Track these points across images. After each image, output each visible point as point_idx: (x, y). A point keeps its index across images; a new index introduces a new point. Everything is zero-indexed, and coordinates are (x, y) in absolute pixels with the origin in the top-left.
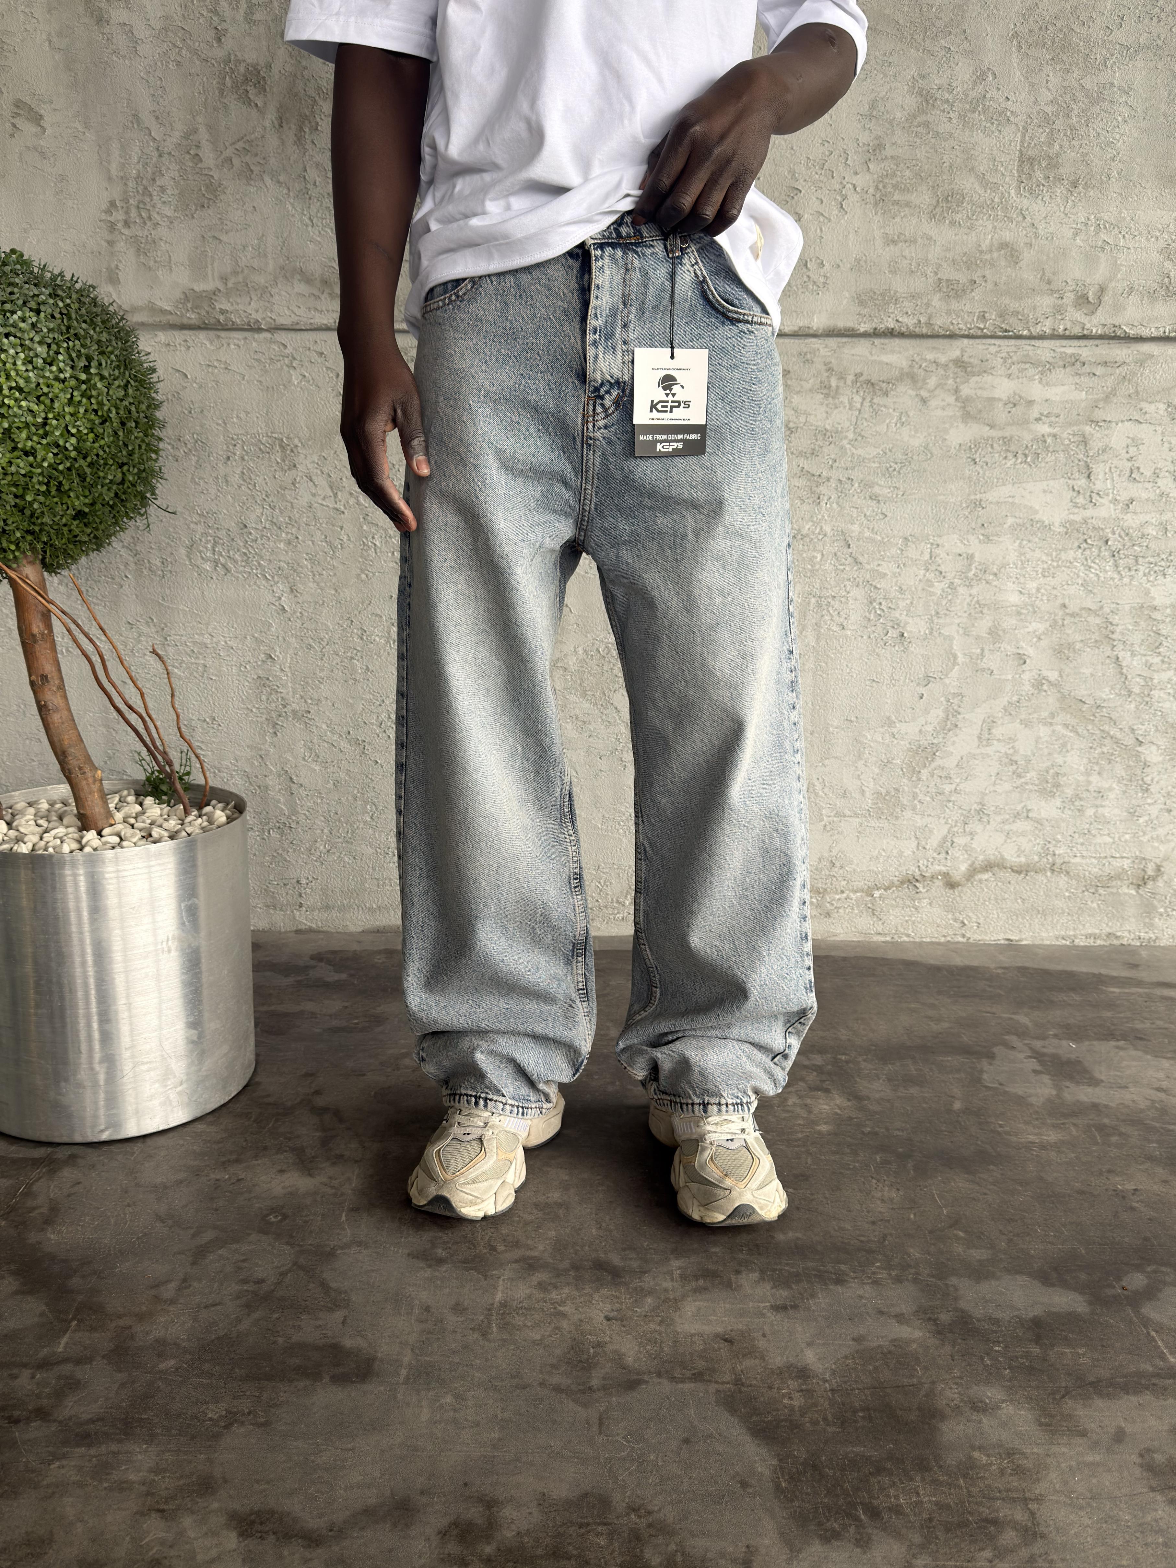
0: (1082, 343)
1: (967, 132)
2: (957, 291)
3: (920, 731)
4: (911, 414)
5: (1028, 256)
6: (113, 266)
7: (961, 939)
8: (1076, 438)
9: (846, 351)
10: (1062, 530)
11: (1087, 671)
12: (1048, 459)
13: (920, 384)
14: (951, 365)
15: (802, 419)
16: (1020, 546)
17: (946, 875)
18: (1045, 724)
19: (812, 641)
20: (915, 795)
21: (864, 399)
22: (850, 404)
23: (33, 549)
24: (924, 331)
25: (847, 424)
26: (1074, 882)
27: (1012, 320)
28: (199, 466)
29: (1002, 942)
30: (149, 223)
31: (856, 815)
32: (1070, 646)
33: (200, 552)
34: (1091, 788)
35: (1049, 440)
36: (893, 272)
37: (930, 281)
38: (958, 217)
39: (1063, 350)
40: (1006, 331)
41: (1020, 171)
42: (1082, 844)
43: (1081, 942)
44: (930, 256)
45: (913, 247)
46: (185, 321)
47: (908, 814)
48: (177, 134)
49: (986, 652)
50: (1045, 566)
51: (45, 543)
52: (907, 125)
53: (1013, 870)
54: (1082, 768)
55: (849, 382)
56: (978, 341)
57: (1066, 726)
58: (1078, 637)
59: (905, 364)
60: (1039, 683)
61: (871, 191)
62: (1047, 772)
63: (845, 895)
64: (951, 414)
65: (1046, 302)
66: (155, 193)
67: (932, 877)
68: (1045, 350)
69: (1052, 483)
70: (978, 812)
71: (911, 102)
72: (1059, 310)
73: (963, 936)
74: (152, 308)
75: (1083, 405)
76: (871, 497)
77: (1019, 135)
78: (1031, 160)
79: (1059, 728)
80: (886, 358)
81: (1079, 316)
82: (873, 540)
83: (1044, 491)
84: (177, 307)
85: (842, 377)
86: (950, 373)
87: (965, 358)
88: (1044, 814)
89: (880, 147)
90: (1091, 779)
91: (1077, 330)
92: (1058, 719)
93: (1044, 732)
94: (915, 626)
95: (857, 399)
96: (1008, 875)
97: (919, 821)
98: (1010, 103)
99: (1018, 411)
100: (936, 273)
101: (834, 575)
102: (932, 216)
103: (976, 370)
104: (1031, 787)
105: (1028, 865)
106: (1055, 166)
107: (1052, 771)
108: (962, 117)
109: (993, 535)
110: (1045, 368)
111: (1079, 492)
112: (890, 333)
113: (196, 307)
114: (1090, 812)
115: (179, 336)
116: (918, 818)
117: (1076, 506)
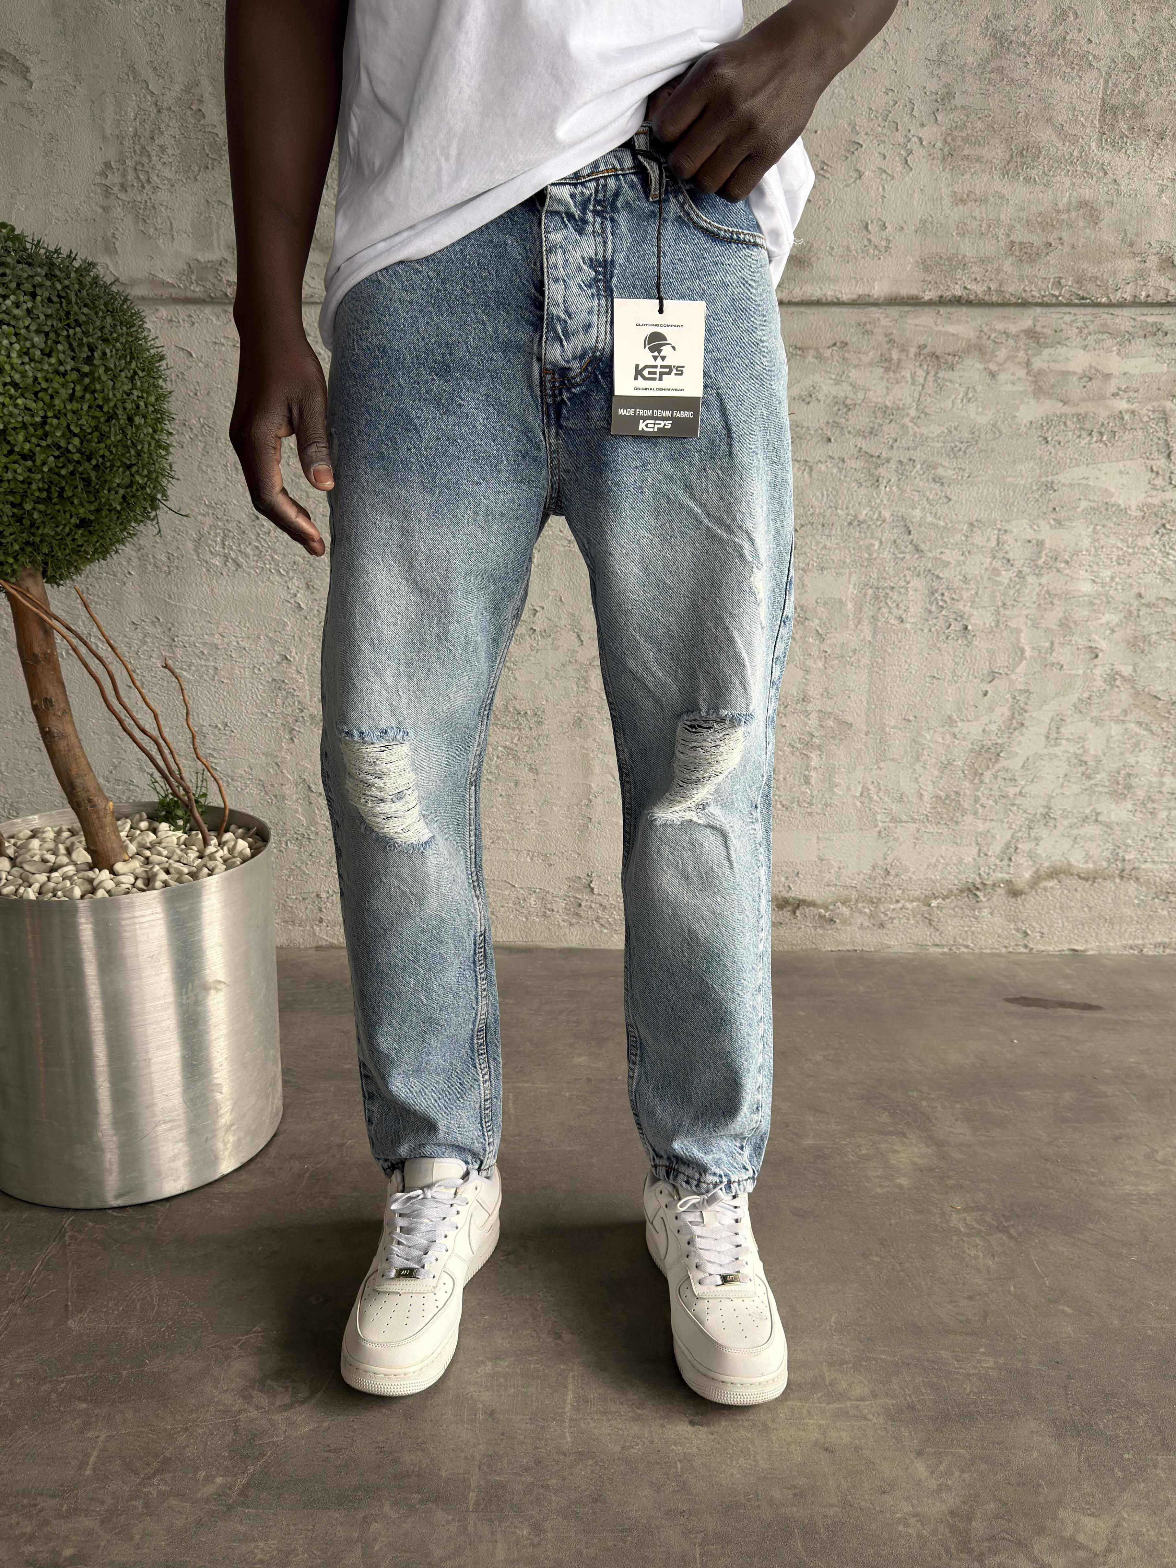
0: (1165, 310)
1: (1045, 78)
2: (1031, 255)
3: (984, 731)
4: (979, 388)
5: (1108, 216)
6: (109, 235)
7: (1023, 950)
8: (1157, 415)
9: (909, 321)
10: (1139, 514)
11: (1162, 665)
12: (1125, 438)
13: (988, 357)
14: (1022, 335)
15: (861, 395)
16: (1094, 531)
17: (1009, 882)
18: (1118, 721)
19: (867, 634)
20: (977, 800)
21: (928, 373)
22: (913, 378)
23: (33, 562)
24: (994, 298)
25: (909, 400)
26: (1144, 889)
27: (1090, 286)
28: (206, 452)
29: (1067, 952)
30: (147, 187)
31: (914, 820)
32: (1145, 638)
33: (209, 545)
34: (1164, 790)
35: (1127, 417)
36: (962, 235)
37: (1002, 243)
38: (1034, 173)
39: (1143, 318)
40: (1083, 298)
41: (1102, 121)
42: (1153, 849)
43: (1149, 951)
44: (1002, 217)
45: (983, 207)
46: (189, 294)
47: (969, 818)
48: (177, 87)
49: (1056, 645)
50: (1120, 553)
51: (45, 554)
52: (979, 71)
53: (1079, 877)
54: (1155, 769)
55: (912, 355)
56: (1052, 309)
57: (1140, 724)
58: (1154, 629)
59: (972, 335)
60: (1112, 678)
61: (939, 144)
62: (1119, 773)
63: (900, 905)
64: (1021, 389)
65: (1127, 266)
66: (153, 153)
67: (994, 885)
68: (1123, 319)
69: (1128, 463)
70: (1045, 816)
71: (984, 45)
72: (1141, 275)
73: (1026, 946)
74: (153, 281)
75: (1164, 378)
76: (934, 480)
77: (1102, 81)
78: (1115, 109)
79: (1132, 726)
80: (950, 329)
81: (1163, 281)
82: (935, 526)
83: (1121, 472)
84: (180, 279)
85: (903, 350)
86: (1021, 344)
87: (1038, 329)
88: (1113, 818)
89: (949, 95)
90: (1164, 780)
91: (1160, 297)
92: (1130, 717)
93: (1116, 730)
94: (980, 619)
95: (921, 373)
96: (1074, 882)
97: (981, 827)
98: (1092, 45)
99: (1095, 385)
100: (1008, 236)
101: (893, 564)
102: (1005, 173)
103: (1049, 341)
104: (1101, 789)
105: (1096, 871)
106: (1140, 116)
107: (1123, 772)
108: (1040, 62)
109: (1065, 520)
110: (1126, 338)
111: (1158, 473)
112: (958, 301)
113: (200, 279)
114: (1163, 815)
115: (182, 311)
116: (980, 824)
117: (1154, 487)
